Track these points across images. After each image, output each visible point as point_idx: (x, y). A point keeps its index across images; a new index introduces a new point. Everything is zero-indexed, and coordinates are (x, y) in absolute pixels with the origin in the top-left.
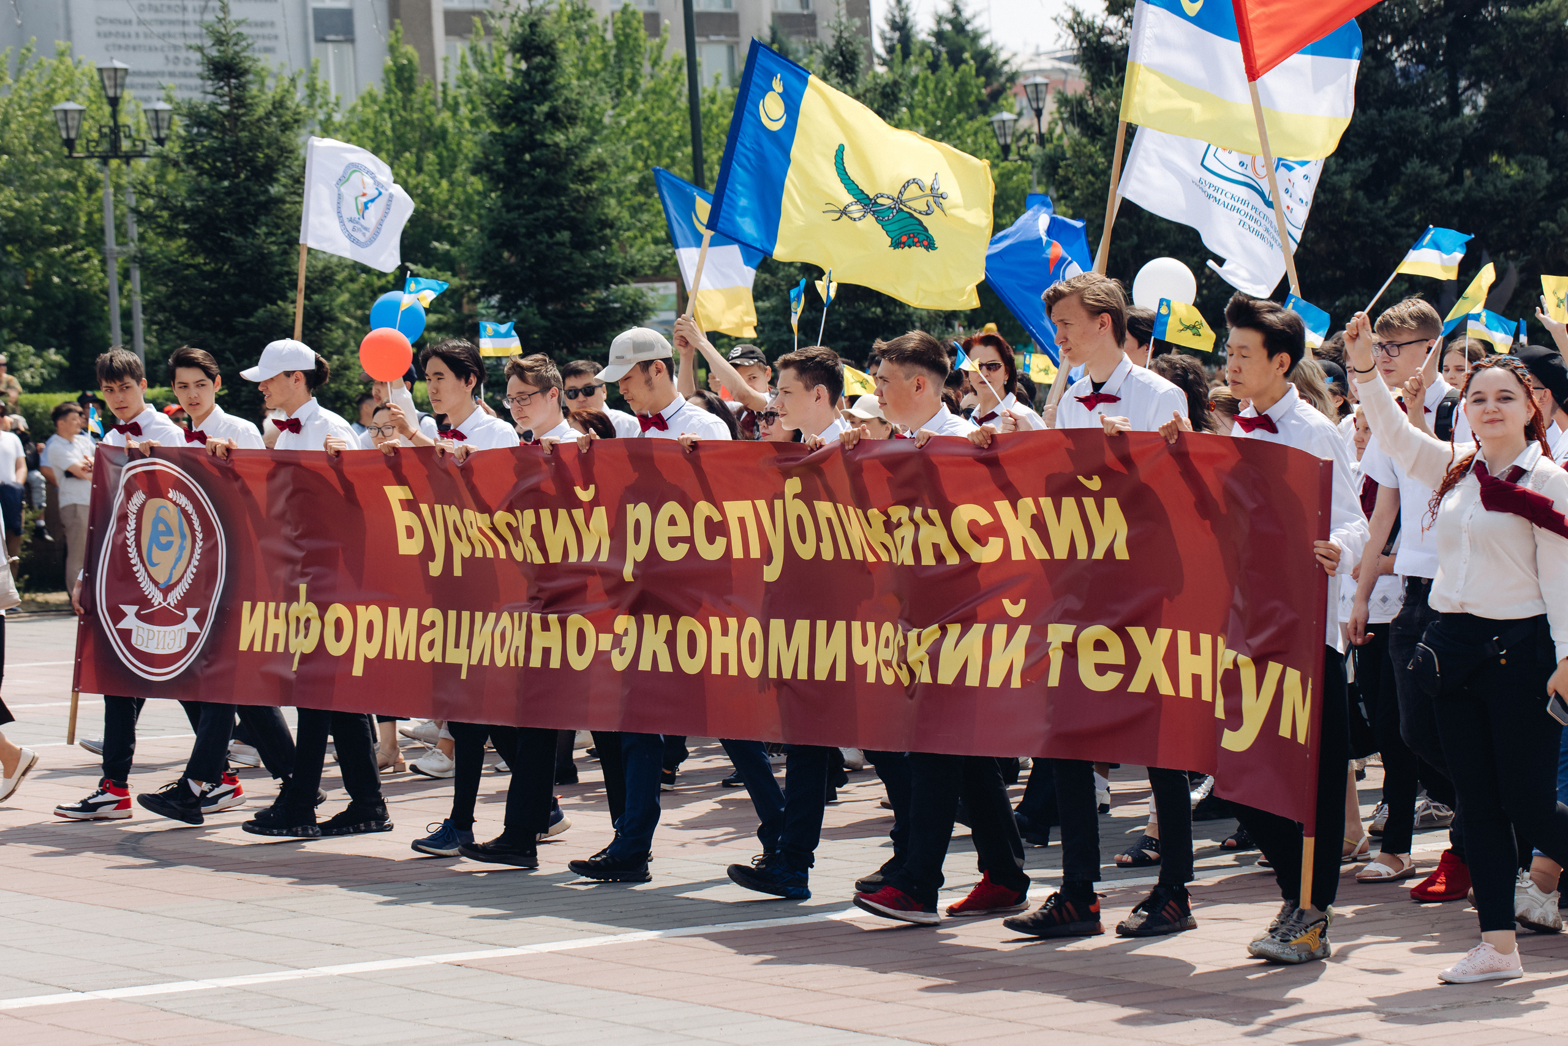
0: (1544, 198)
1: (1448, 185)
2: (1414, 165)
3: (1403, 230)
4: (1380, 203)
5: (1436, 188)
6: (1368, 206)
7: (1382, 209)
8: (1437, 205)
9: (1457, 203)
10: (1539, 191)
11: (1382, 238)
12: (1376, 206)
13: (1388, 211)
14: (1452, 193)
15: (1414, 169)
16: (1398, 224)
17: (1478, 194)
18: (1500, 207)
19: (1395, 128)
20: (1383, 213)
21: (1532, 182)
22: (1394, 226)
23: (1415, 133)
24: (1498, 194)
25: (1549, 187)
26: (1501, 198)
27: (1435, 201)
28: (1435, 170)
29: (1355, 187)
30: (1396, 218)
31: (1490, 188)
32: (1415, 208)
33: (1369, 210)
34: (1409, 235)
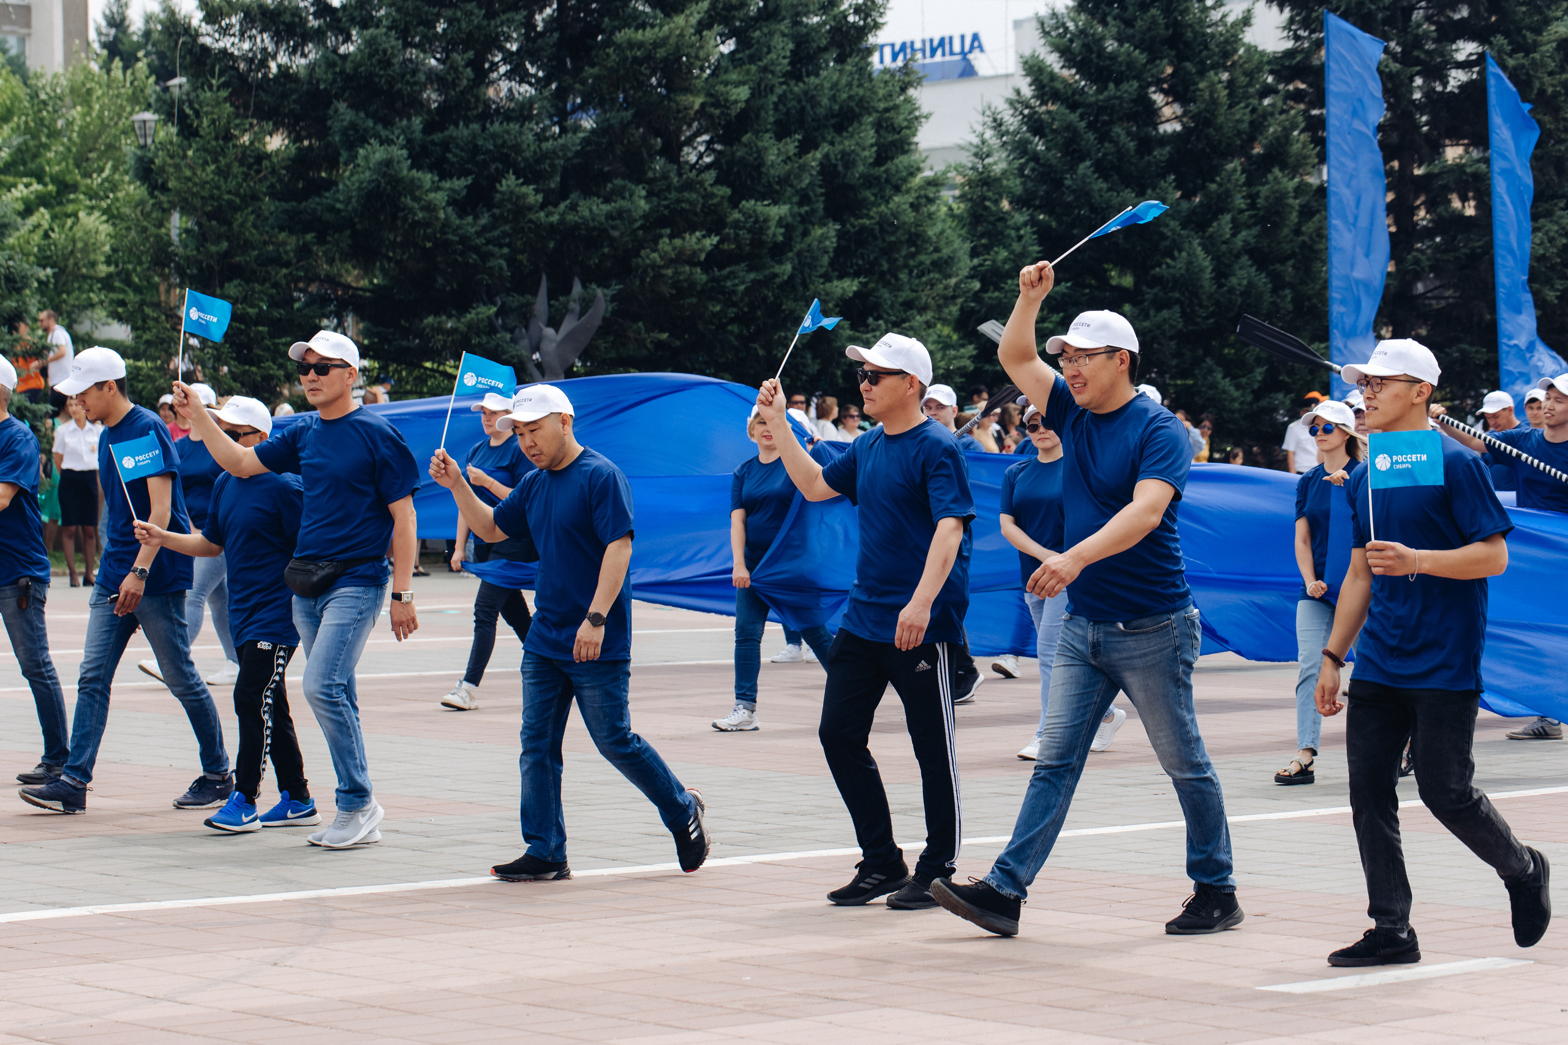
0: (641, 227)
1: (542, 207)
2: (509, 183)
5: (530, 208)
6: (457, 222)
8: (533, 226)
9: (551, 225)
10: (636, 220)
11: (475, 257)
12: (464, 222)
13: (479, 229)
14: (548, 214)
15: (508, 186)
16: (488, 242)
17: (571, 217)
18: (595, 233)
20: (473, 230)
21: (629, 211)
22: (484, 244)
24: (593, 220)
25: (645, 217)
26: (596, 224)
27: (531, 221)
28: (529, 190)
30: (487, 235)
31: (586, 213)
32: (507, 228)
33: (459, 227)
34: (502, 256)
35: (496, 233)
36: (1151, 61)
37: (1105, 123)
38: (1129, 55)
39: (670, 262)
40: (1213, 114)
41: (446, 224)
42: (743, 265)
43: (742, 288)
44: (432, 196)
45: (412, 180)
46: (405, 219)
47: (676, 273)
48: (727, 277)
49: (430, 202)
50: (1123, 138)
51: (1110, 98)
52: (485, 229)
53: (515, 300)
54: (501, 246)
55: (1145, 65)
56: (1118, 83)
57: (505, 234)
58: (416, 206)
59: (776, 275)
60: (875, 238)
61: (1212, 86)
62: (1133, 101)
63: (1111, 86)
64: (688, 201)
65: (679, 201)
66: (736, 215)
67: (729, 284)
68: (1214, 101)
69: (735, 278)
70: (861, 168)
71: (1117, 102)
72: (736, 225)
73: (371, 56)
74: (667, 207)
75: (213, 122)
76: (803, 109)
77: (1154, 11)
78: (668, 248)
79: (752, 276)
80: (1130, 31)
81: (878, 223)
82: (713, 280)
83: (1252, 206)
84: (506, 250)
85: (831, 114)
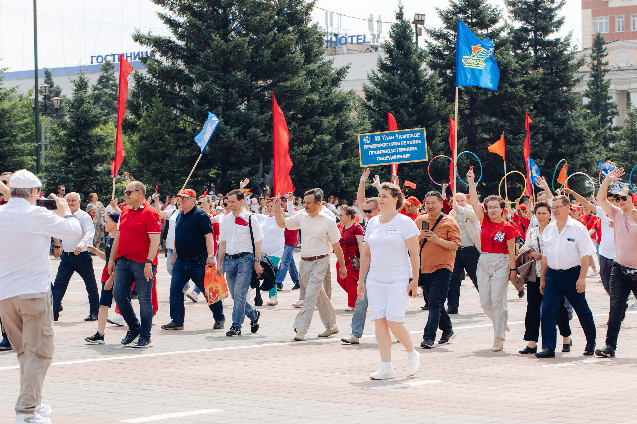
3: (248, 150)
4: (242, 142)
5: (258, 137)
7: (242, 143)
9: (264, 144)
14: (264, 139)
16: (247, 148)
19: (245, 117)
20: (242, 145)
22: (245, 149)
23: (252, 119)
27: (259, 141)
29: (235, 136)
32: (252, 144)
33: (239, 144)
34: (251, 152)
35: (249, 145)
36: (410, 88)
37: (396, 108)
38: (402, 86)
39: (299, 154)
40: (430, 106)
41: (234, 143)
42: (318, 156)
43: (317, 163)
44: (229, 133)
45: (224, 128)
46: (221, 141)
47: (300, 157)
48: (313, 160)
49: (229, 135)
50: (403, 113)
51: (398, 100)
52: (246, 144)
53: (255, 165)
54: (250, 149)
55: (408, 89)
56: (401, 95)
57: (251, 146)
58: (223, 136)
59: (327, 159)
60: (349, 146)
61: (430, 96)
62: (405, 101)
63: (399, 96)
64: (302, 135)
65: (299, 135)
66: (314, 140)
67: (313, 162)
68: (430, 101)
69: (315, 160)
70: (346, 125)
71: (400, 101)
72: (315, 143)
73: (207, 90)
74: (296, 136)
75: (158, 109)
76: (329, 105)
77: (411, 71)
78: (298, 150)
79: (320, 159)
80: (402, 78)
81: (351, 142)
82: (308, 160)
83: (442, 136)
84: (251, 151)
85: (334, 107)
